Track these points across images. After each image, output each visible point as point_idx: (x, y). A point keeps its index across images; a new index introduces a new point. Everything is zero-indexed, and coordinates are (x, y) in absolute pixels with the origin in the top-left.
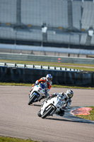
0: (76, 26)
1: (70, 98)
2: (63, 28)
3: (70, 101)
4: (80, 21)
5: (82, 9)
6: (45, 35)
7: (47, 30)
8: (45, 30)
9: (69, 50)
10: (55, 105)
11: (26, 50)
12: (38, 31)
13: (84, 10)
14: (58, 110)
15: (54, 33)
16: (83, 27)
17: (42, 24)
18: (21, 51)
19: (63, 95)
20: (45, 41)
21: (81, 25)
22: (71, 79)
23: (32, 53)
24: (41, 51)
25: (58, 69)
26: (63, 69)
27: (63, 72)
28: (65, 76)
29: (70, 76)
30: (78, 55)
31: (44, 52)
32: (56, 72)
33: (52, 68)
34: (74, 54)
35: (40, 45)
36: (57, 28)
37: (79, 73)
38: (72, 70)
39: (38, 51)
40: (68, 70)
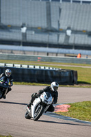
0: (55, 26)
2: (42, 29)
4: (59, 21)
5: (60, 10)
6: (24, 35)
7: (27, 30)
8: (24, 30)
9: (47, 49)
11: (5, 50)
12: (17, 31)
13: (62, 11)
15: (33, 33)
16: (61, 27)
17: (21, 24)
18: (1, 50)
20: (25, 41)
21: (59, 25)
22: (50, 78)
23: (12, 53)
24: (21, 51)
25: (37, 67)
26: (42, 68)
27: (42, 70)
28: (44, 74)
29: (49, 74)
30: (57, 54)
31: (24, 51)
32: (35, 70)
33: (31, 67)
34: (53, 53)
35: (20, 45)
36: (37, 28)
37: (57, 71)
38: (51, 69)
39: (18, 50)
40: (47, 68)
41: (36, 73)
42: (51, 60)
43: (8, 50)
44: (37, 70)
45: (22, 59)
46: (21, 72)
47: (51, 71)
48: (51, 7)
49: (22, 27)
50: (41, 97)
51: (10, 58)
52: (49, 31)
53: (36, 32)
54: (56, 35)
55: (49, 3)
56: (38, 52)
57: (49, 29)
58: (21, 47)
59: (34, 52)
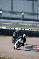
0: (36, 12)
2: (30, 13)
6: (23, 16)
7: (24, 14)
8: (23, 14)
9: (33, 22)
12: (20, 14)
15: (27, 15)
17: (22, 11)
18: (13, 22)
20: (23, 18)
22: (34, 34)
23: (18, 23)
24: (21, 23)
25: (28, 30)
26: (31, 30)
27: (30, 31)
28: (31, 33)
29: (33, 33)
30: (37, 24)
31: (23, 23)
32: (27, 31)
33: (26, 30)
34: (35, 24)
35: (21, 20)
36: (28, 13)
37: (37, 32)
38: (34, 30)
39: (20, 22)
40: (33, 30)
41: (28, 32)
42: (34, 27)
43: (16, 22)
44: (28, 31)
45: (22, 26)
46: (21, 32)
47: (34, 31)
48: (35, 4)
49: (22, 12)
50: (19, 40)
51: (17, 26)
52: (33, 14)
53: (28, 15)
54: (37, 16)
55: (34, 2)
56: (29, 23)
57: (34, 13)
58: (21, 21)
59: (27, 23)
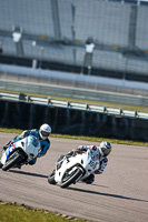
1: (105, 155)
3: (106, 161)
4: (72, 27)
5: (73, 9)
10: (84, 166)
14: (88, 174)
16: (77, 37)
19: (94, 149)
21: (74, 33)
